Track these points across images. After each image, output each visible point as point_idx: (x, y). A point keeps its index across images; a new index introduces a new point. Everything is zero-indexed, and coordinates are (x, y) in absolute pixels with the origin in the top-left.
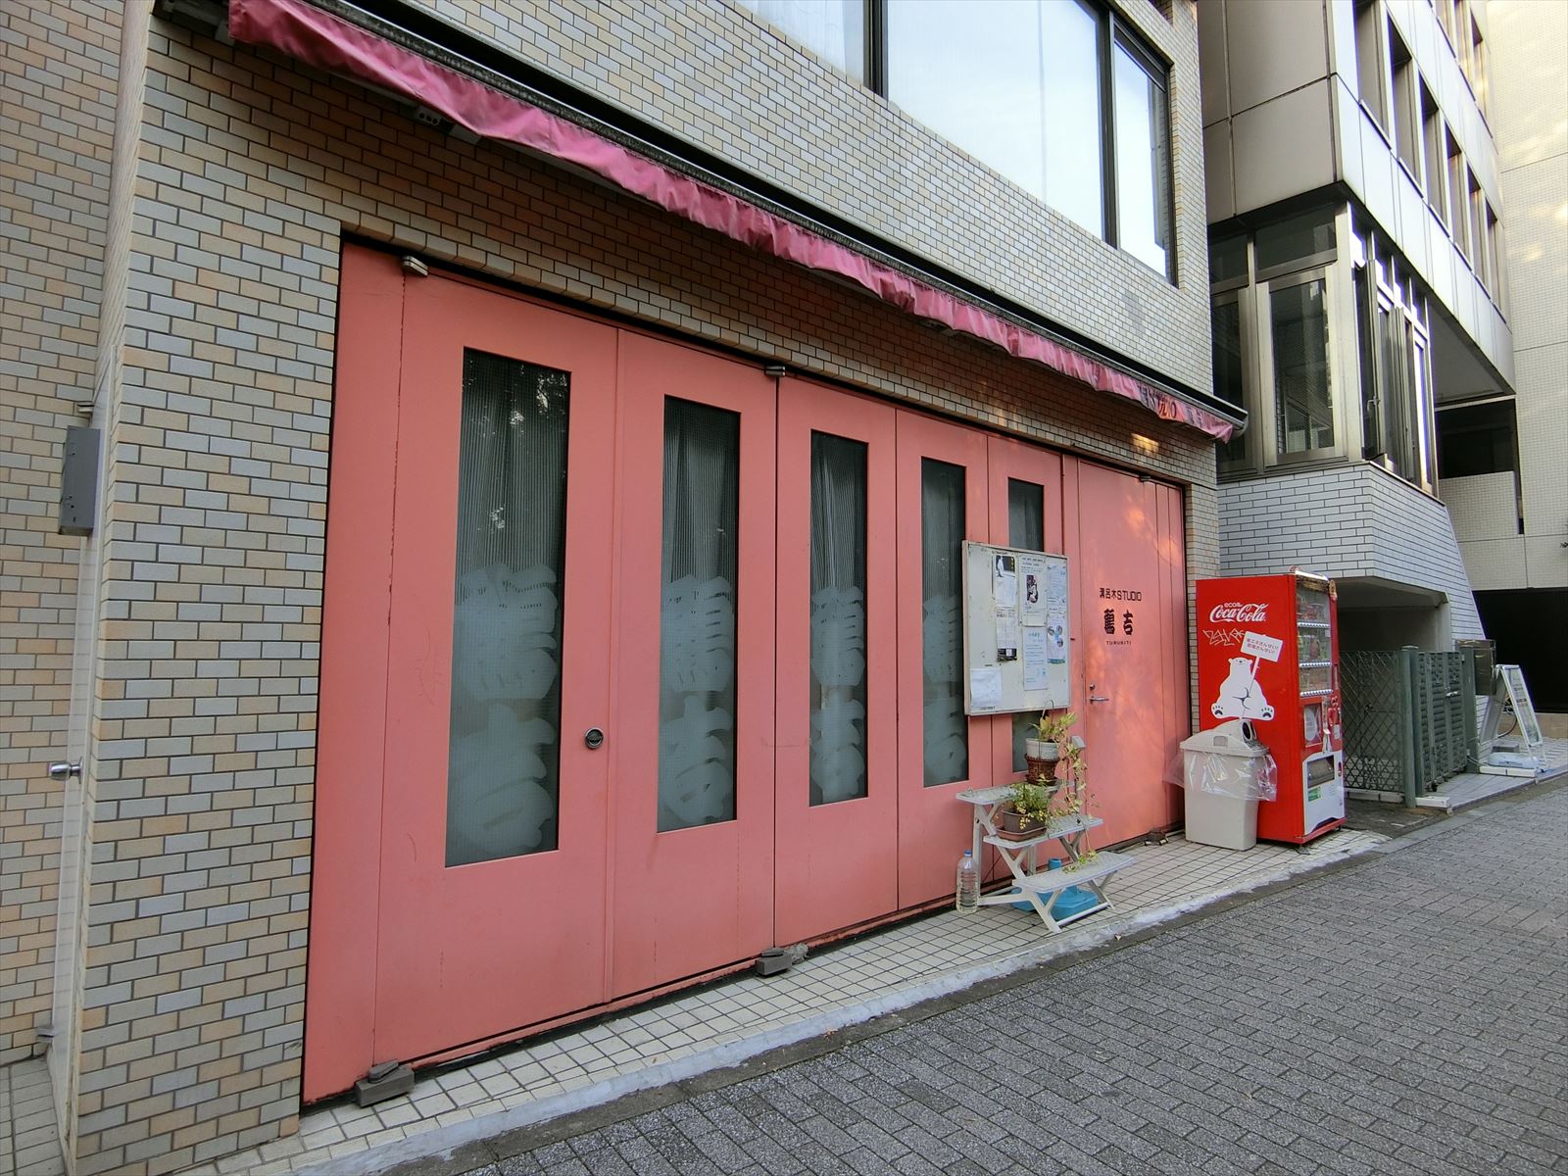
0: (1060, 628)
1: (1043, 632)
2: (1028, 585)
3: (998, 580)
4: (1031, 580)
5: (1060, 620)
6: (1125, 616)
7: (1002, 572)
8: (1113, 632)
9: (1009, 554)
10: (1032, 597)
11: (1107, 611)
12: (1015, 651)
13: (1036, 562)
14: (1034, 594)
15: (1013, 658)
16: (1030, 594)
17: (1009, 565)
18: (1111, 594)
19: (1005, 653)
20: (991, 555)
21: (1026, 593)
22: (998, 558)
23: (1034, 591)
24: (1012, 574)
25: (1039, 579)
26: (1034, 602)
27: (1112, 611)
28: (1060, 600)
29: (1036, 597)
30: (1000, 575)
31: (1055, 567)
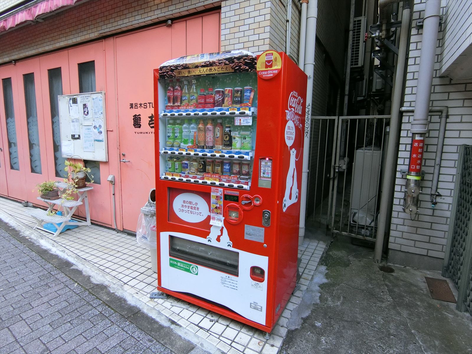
0: (100, 126)
1: (92, 128)
2: (84, 108)
3: (70, 108)
4: (85, 106)
5: (101, 122)
6: (149, 117)
7: (72, 105)
8: (140, 127)
9: (75, 97)
10: (86, 113)
11: (135, 115)
12: (79, 136)
13: (87, 98)
14: (86, 112)
15: (79, 138)
16: (84, 112)
17: (75, 101)
18: (139, 106)
19: (74, 136)
20: (67, 98)
21: (83, 111)
22: (70, 99)
23: (87, 110)
24: (76, 105)
25: (89, 106)
26: (86, 115)
27: (140, 115)
28: (100, 113)
29: (88, 113)
30: (71, 106)
31: (97, 98)
